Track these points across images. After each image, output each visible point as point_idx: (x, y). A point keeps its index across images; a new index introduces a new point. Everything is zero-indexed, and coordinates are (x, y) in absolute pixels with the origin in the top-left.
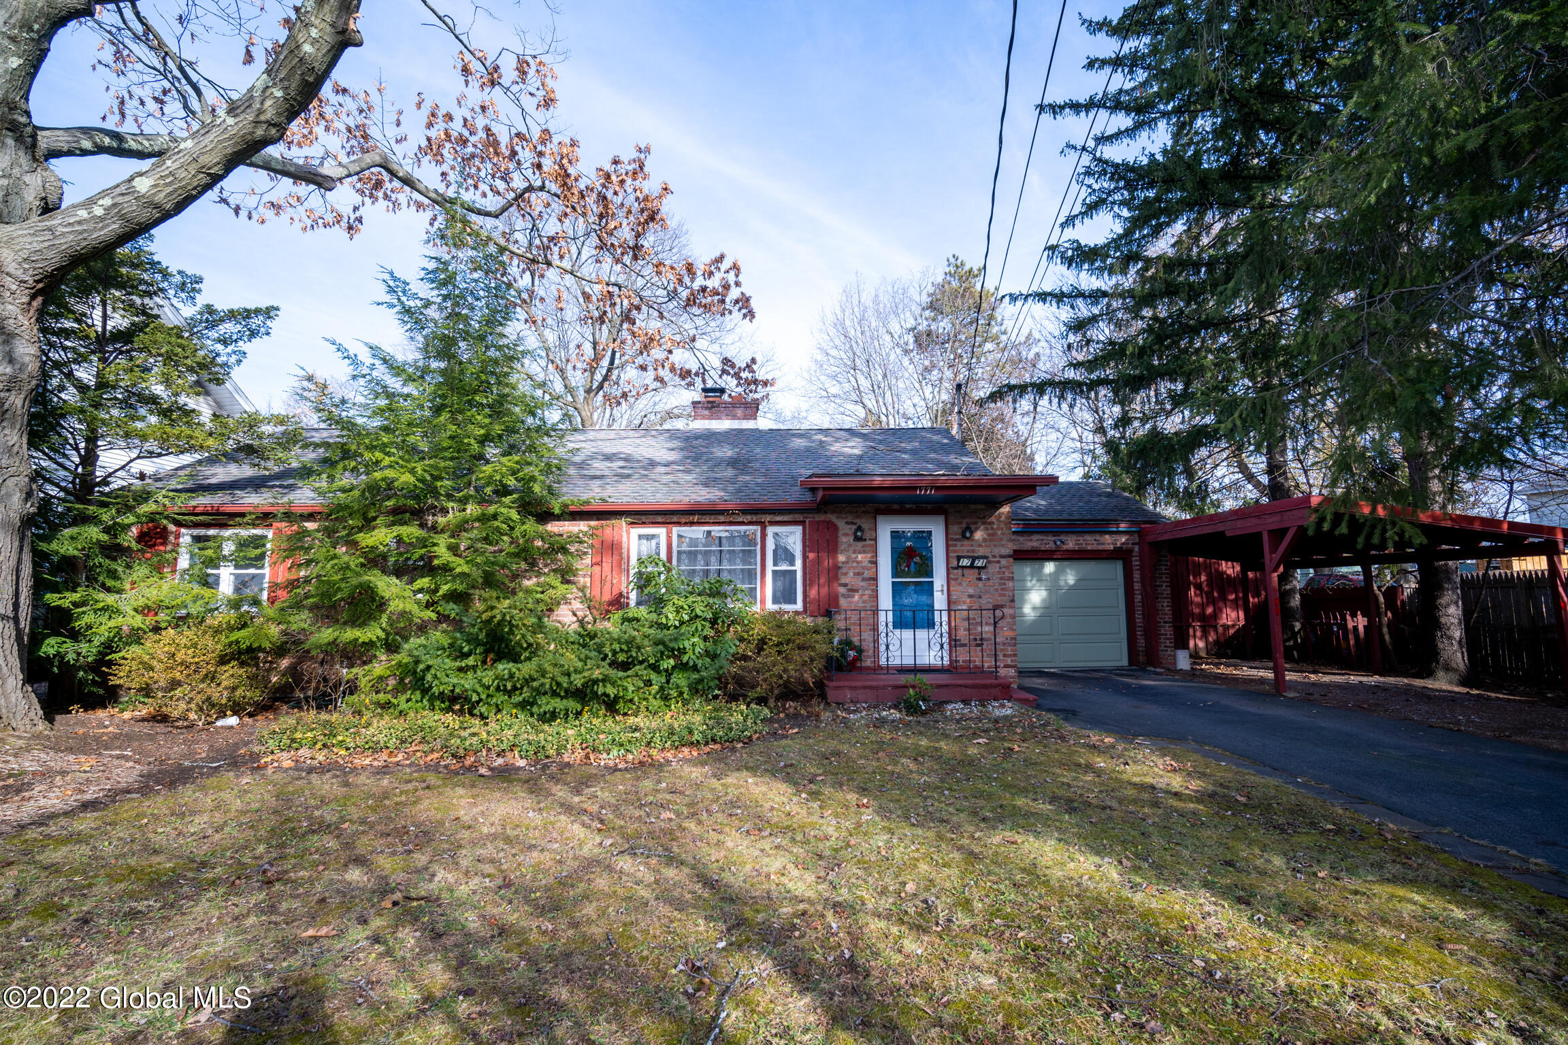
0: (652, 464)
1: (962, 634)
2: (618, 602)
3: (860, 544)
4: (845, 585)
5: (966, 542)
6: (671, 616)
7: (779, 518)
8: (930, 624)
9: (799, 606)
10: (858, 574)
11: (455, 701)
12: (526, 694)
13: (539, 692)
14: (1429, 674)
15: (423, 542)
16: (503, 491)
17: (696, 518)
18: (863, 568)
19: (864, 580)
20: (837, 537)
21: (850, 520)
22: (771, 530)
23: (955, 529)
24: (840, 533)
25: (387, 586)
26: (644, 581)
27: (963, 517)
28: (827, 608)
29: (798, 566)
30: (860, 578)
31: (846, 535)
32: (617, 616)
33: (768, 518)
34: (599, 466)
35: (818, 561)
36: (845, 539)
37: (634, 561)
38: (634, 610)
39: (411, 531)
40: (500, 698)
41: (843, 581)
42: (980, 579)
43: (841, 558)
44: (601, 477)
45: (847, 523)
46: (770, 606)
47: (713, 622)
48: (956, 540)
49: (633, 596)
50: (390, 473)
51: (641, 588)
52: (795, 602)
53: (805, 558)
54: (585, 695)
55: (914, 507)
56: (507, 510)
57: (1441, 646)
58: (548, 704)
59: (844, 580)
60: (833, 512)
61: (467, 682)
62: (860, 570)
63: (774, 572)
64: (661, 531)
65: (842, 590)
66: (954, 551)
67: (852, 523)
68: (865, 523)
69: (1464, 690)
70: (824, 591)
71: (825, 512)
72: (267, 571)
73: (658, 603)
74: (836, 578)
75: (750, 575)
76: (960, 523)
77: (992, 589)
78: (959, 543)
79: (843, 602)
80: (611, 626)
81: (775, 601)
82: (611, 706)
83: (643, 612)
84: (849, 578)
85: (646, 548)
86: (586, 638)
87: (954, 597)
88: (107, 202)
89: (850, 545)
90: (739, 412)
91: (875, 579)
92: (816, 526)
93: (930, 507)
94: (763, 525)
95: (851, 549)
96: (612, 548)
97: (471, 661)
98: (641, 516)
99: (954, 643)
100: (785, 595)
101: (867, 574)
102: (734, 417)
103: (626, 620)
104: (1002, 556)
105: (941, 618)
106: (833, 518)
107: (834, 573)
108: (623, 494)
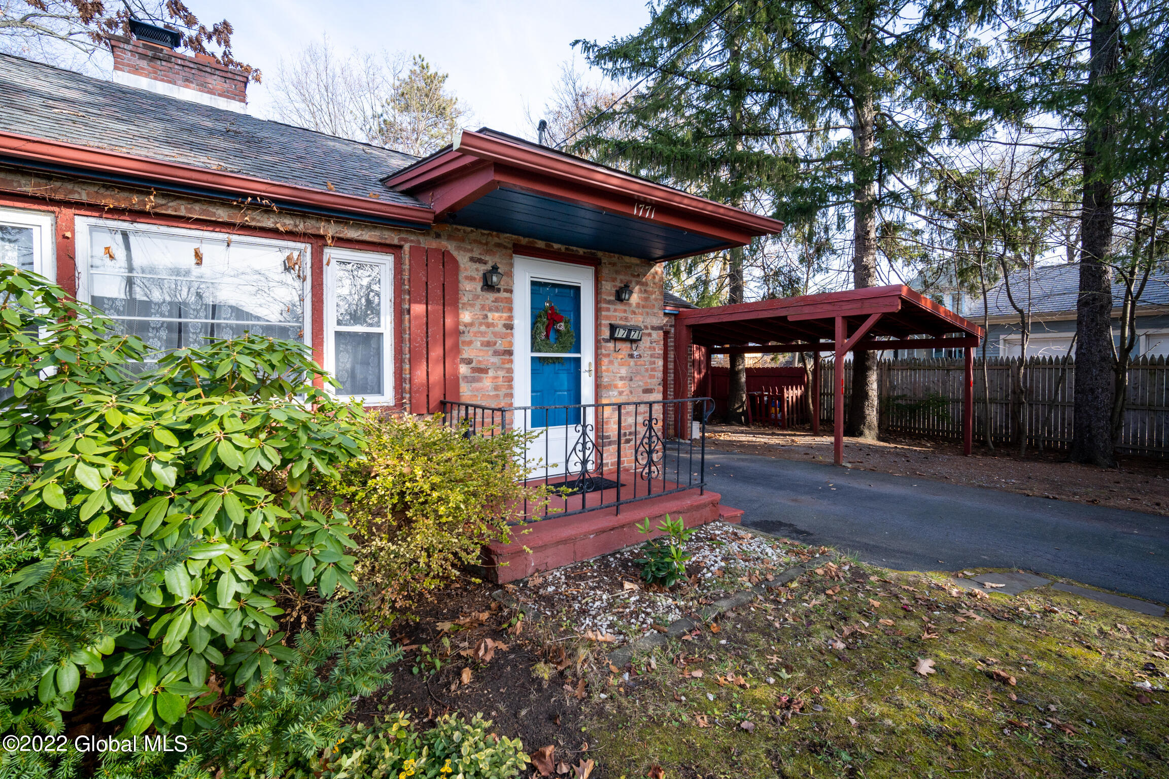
1: (612, 428)
3: (491, 296)
4: (469, 362)
5: (620, 306)
7: (352, 234)
8: (573, 419)
9: (388, 397)
10: (488, 344)
14: (861, 434)
17: (151, 202)
18: (495, 334)
19: (496, 353)
20: (457, 282)
21: (476, 255)
22: (334, 254)
23: (608, 287)
24: (462, 275)
27: (617, 272)
28: (439, 401)
29: (386, 326)
30: (491, 350)
31: (472, 279)
33: (330, 230)
35: (424, 319)
36: (470, 286)
41: (465, 355)
42: (631, 356)
43: (466, 316)
45: (472, 259)
48: (609, 302)
52: (379, 390)
53: (400, 313)
55: (563, 248)
57: (867, 412)
59: (466, 353)
60: (450, 238)
62: (489, 338)
63: (338, 334)
65: (463, 369)
66: (607, 318)
67: (480, 261)
68: (498, 263)
69: (882, 444)
70: (436, 374)
71: (438, 236)
74: (456, 349)
76: (614, 280)
77: (643, 369)
78: (612, 307)
79: (465, 390)
84: (474, 350)
87: (605, 380)
89: (476, 297)
90: (215, 82)
91: (509, 352)
92: (423, 256)
93: (581, 251)
94: (318, 241)
95: (478, 303)
100: (360, 377)
101: (500, 345)
102: (204, 87)
104: (653, 328)
106: (450, 246)
107: (454, 341)
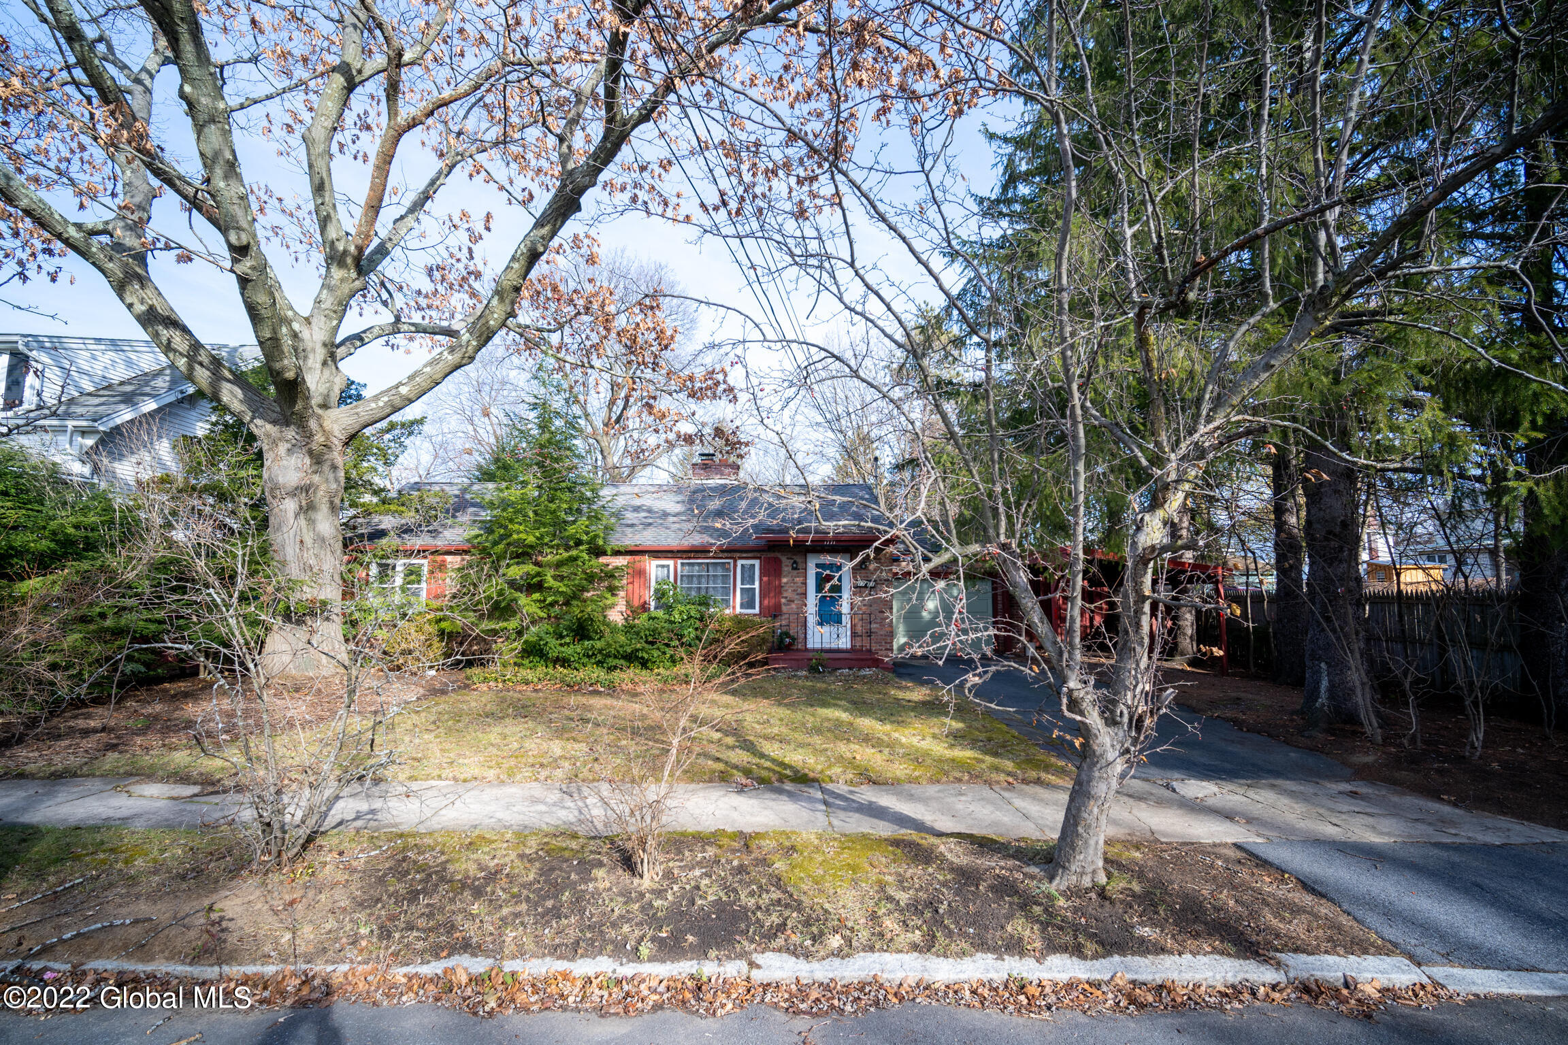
0: (665, 515)
1: (859, 629)
2: (644, 607)
3: (796, 572)
4: (786, 598)
5: (863, 571)
6: (677, 617)
7: (745, 555)
8: (840, 622)
9: (757, 611)
10: (794, 591)
11: (564, 662)
12: (599, 657)
13: (608, 656)
15: (538, 574)
16: (579, 543)
17: (692, 555)
18: (798, 587)
19: (798, 594)
20: (781, 567)
21: (790, 558)
22: (740, 563)
23: (856, 562)
24: (783, 565)
25: (523, 600)
26: (660, 595)
28: (773, 612)
29: (757, 585)
30: (795, 593)
31: (787, 566)
32: (645, 615)
33: (738, 555)
34: (630, 516)
35: (769, 583)
36: (786, 569)
37: (653, 583)
38: (654, 612)
39: (530, 568)
40: (585, 660)
41: (785, 595)
42: (870, 595)
43: (784, 580)
44: (632, 525)
45: (788, 560)
46: (738, 610)
47: (701, 620)
48: (857, 570)
49: (653, 604)
50: (523, 536)
51: (658, 599)
52: (754, 609)
53: (761, 580)
54: (632, 658)
55: (830, 548)
56: (582, 553)
58: (612, 662)
60: (779, 552)
61: (567, 651)
62: (795, 588)
63: (742, 589)
64: (671, 563)
65: (784, 601)
66: (855, 577)
67: (791, 560)
68: (799, 559)
70: (773, 601)
71: (774, 554)
72: (424, 585)
73: (669, 608)
74: (780, 593)
75: (726, 591)
77: (878, 601)
78: (858, 572)
79: (784, 609)
80: (642, 621)
81: (742, 606)
82: (644, 664)
83: (660, 613)
84: (788, 593)
85: (662, 573)
86: (629, 629)
87: (854, 606)
88: (386, 399)
89: (790, 573)
90: (725, 471)
91: (805, 594)
92: (769, 560)
94: (735, 559)
95: (790, 575)
96: (641, 573)
97: (567, 640)
98: (657, 553)
99: (854, 635)
100: (749, 604)
101: (800, 591)
102: (720, 476)
103: (650, 618)
104: (885, 580)
105: (846, 620)
106: (779, 555)
107: (779, 590)
108: (647, 538)
